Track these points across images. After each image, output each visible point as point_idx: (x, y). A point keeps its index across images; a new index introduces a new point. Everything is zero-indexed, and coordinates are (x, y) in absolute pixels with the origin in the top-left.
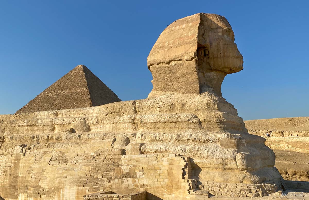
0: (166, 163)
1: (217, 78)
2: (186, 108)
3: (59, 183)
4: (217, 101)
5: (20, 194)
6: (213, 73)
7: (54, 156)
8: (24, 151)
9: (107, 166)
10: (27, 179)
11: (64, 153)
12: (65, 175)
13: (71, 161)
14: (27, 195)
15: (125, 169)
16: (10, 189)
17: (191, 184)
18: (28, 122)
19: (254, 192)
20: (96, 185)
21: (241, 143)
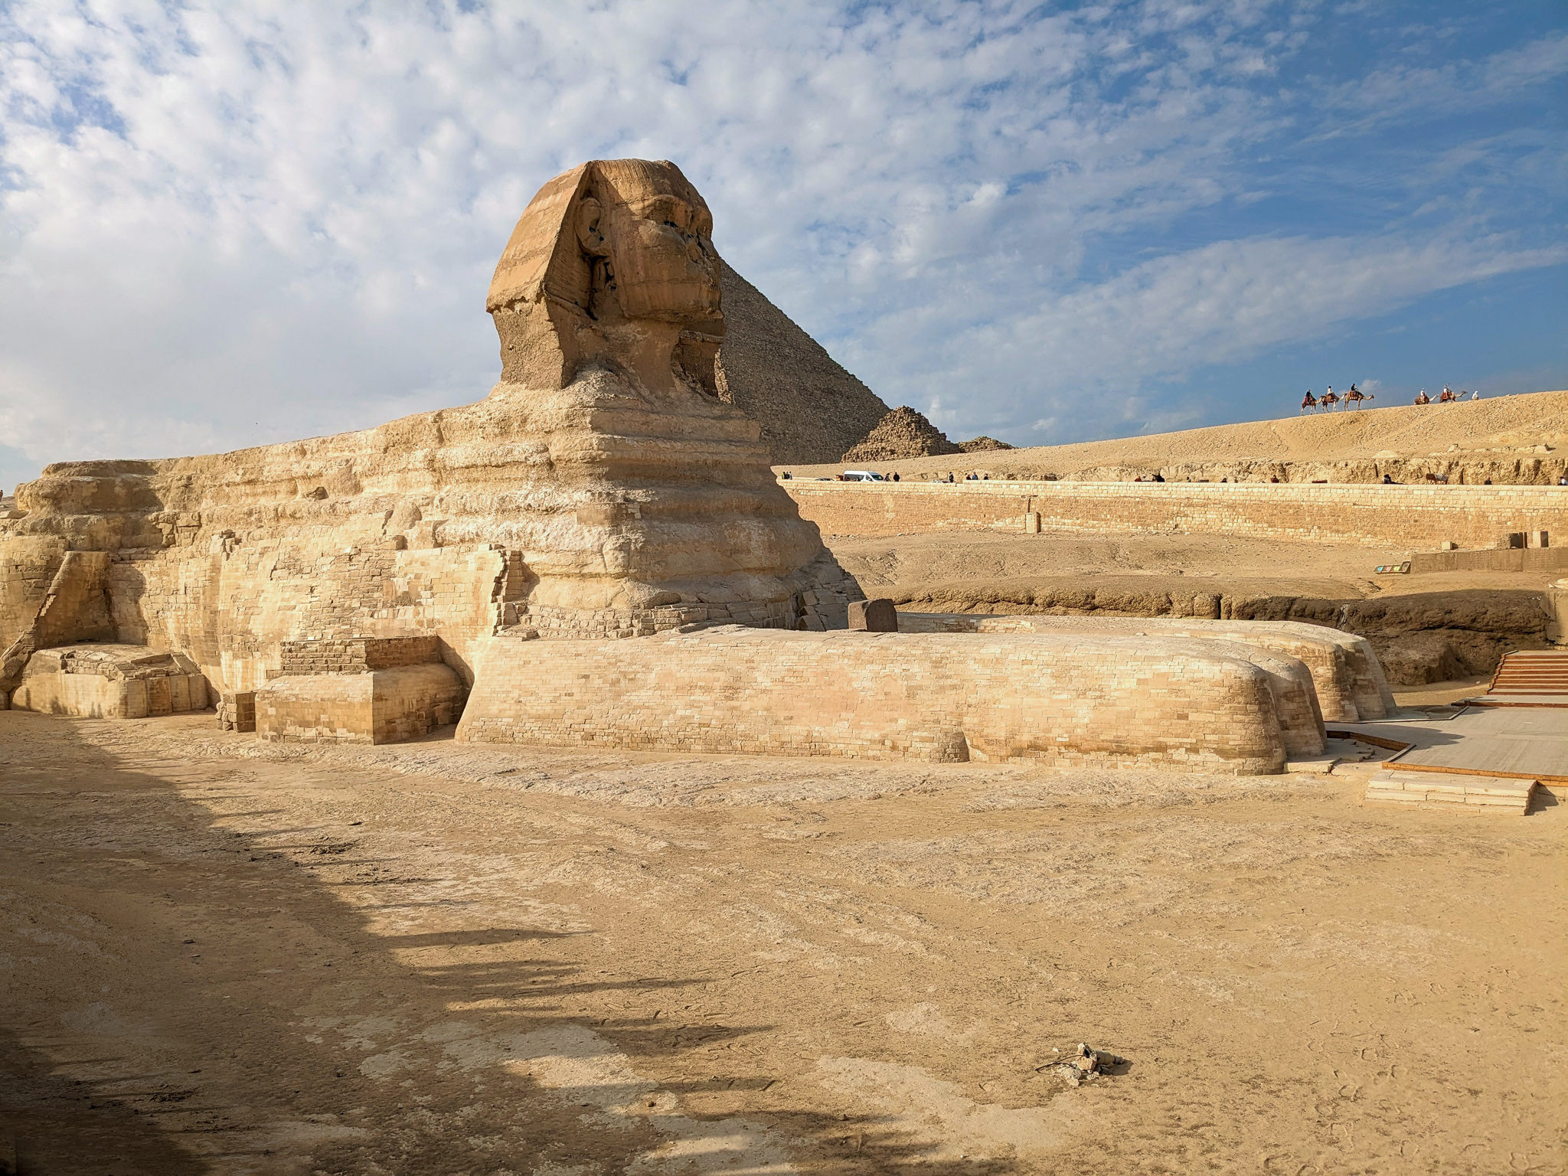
0: (472, 566)
1: (645, 339)
2: (529, 427)
3: (282, 621)
4: (590, 407)
5: (223, 653)
6: (632, 325)
7: (281, 558)
8: (228, 548)
9: (369, 578)
10: (230, 616)
11: (298, 550)
12: (293, 603)
13: (308, 570)
14: (230, 653)
15: (401, 585)
16: (206, 641)
17: (502, 614)
18: (244, 474)
19: (623, 625)
20: (347, 624)
21: (624, 512)
